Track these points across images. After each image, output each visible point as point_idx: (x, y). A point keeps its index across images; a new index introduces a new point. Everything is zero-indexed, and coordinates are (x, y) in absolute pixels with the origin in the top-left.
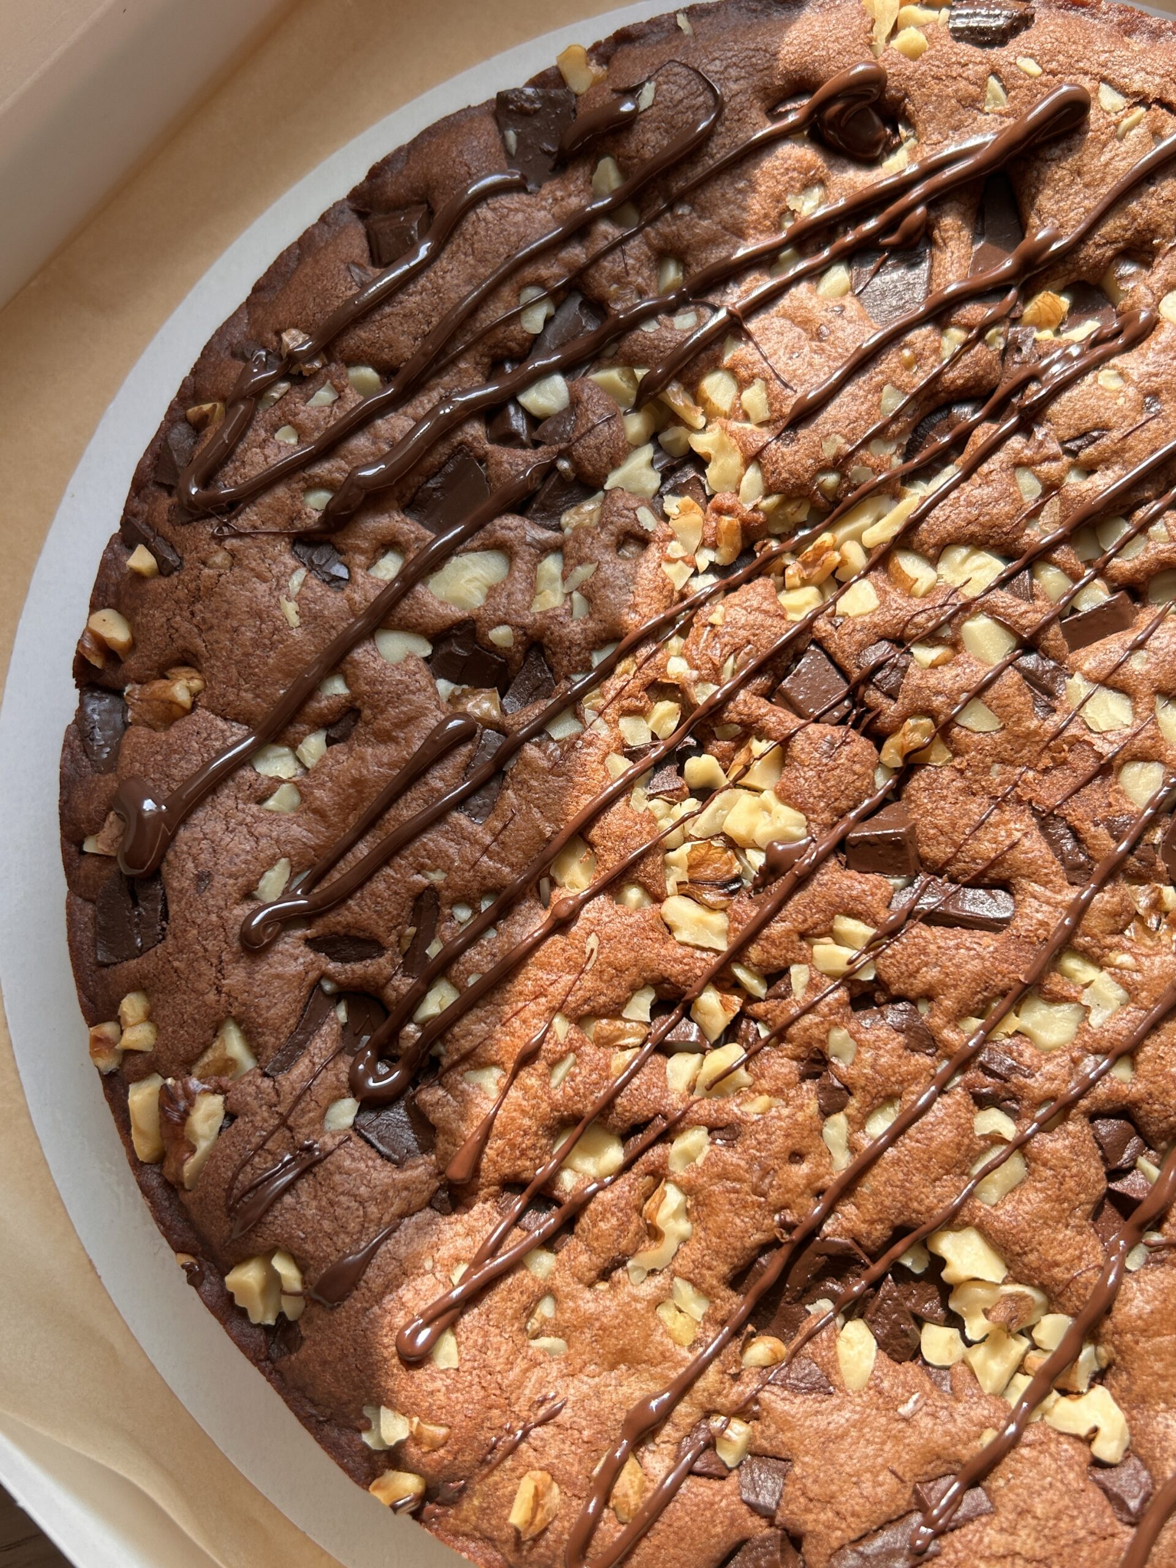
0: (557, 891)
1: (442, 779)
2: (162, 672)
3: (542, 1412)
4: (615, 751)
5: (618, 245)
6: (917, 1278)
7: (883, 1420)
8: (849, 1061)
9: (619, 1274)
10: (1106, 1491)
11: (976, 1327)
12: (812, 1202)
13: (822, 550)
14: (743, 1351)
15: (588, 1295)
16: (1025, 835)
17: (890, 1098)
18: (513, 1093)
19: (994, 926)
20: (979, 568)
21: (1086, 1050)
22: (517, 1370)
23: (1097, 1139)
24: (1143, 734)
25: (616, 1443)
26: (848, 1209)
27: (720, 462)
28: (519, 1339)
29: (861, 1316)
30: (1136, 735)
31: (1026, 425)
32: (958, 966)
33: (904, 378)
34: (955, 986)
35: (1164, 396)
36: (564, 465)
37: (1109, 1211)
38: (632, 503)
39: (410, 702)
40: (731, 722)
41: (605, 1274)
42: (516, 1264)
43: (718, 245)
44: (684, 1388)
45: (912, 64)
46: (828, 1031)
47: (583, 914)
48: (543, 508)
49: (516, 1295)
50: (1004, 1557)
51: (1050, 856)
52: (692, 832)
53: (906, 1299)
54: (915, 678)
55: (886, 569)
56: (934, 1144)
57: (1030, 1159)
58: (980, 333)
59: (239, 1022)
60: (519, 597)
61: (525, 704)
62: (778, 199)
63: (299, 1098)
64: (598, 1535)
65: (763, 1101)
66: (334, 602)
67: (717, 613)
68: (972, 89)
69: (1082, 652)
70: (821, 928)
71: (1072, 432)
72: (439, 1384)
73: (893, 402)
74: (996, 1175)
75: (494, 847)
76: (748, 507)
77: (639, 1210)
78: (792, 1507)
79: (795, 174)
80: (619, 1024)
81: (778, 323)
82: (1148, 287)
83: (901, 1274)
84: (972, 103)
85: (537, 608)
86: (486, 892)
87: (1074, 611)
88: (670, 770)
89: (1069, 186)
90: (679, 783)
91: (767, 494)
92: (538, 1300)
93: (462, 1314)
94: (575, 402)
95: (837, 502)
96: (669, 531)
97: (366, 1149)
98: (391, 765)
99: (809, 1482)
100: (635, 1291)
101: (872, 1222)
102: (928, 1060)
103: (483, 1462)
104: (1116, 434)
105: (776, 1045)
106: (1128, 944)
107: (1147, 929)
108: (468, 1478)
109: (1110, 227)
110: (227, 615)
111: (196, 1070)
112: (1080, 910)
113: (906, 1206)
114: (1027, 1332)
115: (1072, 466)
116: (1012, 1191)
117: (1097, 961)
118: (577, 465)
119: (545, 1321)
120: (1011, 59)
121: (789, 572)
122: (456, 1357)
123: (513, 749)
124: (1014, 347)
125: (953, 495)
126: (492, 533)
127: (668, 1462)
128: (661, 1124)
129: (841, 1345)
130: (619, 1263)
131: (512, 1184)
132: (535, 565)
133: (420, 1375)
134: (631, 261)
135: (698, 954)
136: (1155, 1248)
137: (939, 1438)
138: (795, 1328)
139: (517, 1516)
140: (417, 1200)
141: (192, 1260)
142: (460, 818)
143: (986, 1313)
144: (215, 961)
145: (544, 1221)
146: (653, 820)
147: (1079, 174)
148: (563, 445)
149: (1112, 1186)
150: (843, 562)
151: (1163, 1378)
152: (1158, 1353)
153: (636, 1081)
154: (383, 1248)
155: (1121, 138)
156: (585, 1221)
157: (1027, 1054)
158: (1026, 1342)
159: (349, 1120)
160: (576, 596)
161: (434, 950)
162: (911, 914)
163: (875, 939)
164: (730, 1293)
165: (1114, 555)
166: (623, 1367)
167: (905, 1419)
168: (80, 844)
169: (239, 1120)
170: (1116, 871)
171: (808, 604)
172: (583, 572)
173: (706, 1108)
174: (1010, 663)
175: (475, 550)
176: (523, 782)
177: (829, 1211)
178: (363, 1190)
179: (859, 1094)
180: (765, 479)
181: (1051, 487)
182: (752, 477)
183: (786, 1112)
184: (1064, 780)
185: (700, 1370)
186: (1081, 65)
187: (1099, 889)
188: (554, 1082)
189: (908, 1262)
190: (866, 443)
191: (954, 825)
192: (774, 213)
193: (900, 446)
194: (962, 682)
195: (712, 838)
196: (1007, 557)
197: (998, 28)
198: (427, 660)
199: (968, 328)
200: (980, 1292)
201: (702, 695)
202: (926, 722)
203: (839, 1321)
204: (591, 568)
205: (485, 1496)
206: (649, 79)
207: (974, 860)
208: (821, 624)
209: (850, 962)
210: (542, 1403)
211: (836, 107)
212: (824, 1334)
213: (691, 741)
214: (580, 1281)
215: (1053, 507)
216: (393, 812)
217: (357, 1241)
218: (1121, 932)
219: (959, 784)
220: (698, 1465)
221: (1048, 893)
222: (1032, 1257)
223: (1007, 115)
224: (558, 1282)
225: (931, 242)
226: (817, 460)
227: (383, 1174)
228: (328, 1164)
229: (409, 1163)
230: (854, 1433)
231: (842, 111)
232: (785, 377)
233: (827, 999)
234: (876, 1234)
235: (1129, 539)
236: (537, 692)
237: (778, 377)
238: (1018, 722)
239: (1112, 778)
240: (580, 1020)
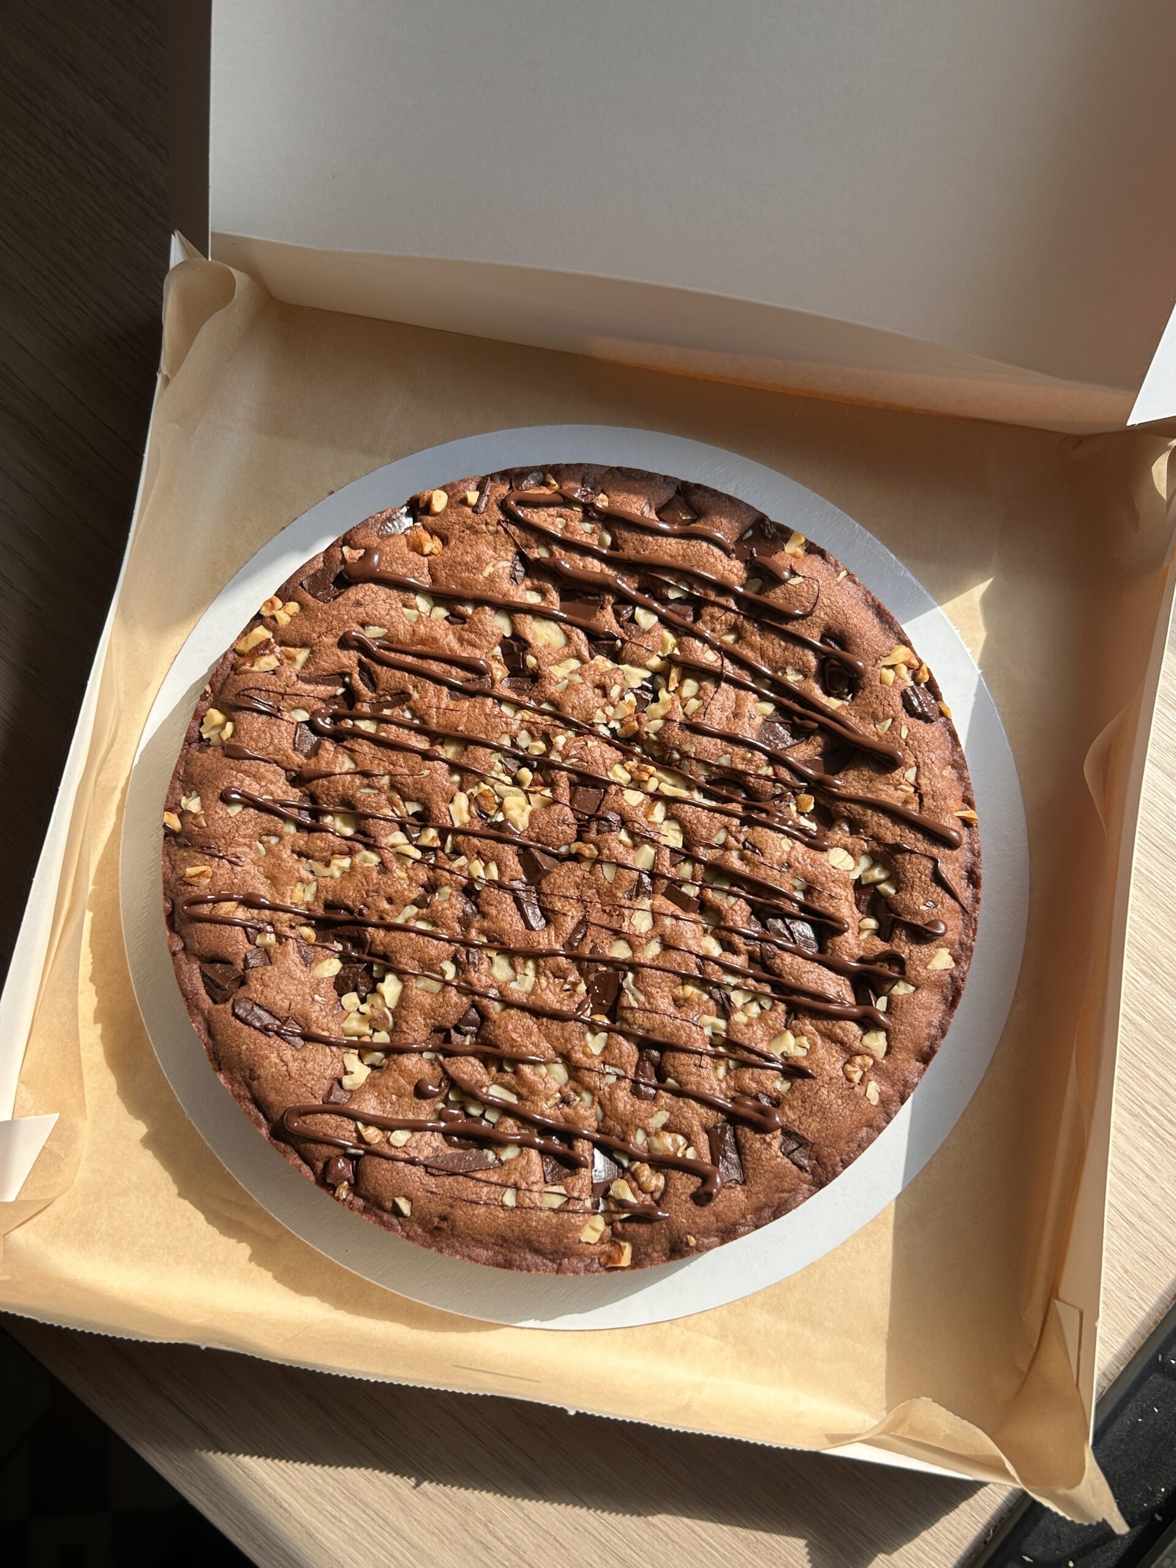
0: (439, 747)
1: (457, 672)
2: (433, 533)
3: (234, 859)
4: (510, 736)
5: (728, 609)
6: (372, 977)
7: (308, 991)
8: (441, 899)
9: (304, 860)
10: (331, 1088)
11: (365, 1008)
12: (376, 917)
13: (646, 770)
14: (302, 925)
15: (289, 852)
16: (572, 917)
17: (434, 924)
18: (348, 777)
19: (529, 926)
20: (674, 838)
21: (498, 988)
22: (244, 841)
23: (467, 1012)
24: (640, 939)
25: (238, 894)
26: (382, 933)
27: (658, 707)
28: (256, 835)
29: (343, 963)
30: (638, 936)
31: (746, 821)
32: (503, 920)
33: (737, 761)
34: (493, 923)
35: (791, 871)
36: (619, 643)
37: (442, 1036)
38: (619, 681)
39: (481, 641)
40: (550, 775)
41: (300, 854)
42: (284, 818)
43: (752, 650)
44: (274, 908)
45: (878, 683)
46: (446, 884)
47: (436, 762)
48: (597, 646)
49: (272, 824)
50: (283, 1061)
51: (569, 931)
52: (496, 786)
53: (361, 978)
54: (610, 837)
55: (653, 801)
56: (426, 949)
57: (443, 990)
58: (777, 780)
59: (312, 652)
60: (551, 658)
61: (509, 688)
62: (787, 663)
63: (297, 695)
64: (201, 906)
65: (404, 875)
66: (506, 585)
67: (592, 743)
68: (881, 714)
69: (663, 898)
70: (486, 858)
71: (752, 841)
72: (221, 813)
73: (724, 761)
74: (429, 981)
75: (441, 711)
76: (646, 729)
77: (333, 853)
78: (255, 974)
79: (801, 663)
80: (401, 803)
81: (733, 695)
82: (840, 838)
83: (369, 969)
84: (876, 719)
85: (551, 668)
86: (421, 718)
87: (680, 886)
88: (518, 763)
89: (863, 780)
90: (514, 769)
91: (655, 734)
92: (275, 835)
93: (252, 807)
94: (649, 632)
95: (670, 765)
96: (616, 703)
97: (293, 733)
98: (451, 650)
99: (268, 974)
100: (301, 869)
101: (382, 944)
102: (459, 930)
103: (202, 847)
104: (762, 860)
105: (430, 869)
106: (551, 981)
107: (562, 986)
108: (192, 845)
109: (856, 808)
110: (471, 546)
111: (283, 648)
112: (553, 954)
113: (396, 952)
114: (375, 1030)
115: (738, 849)
116: (427, 992)
117: (538, 973)
118: (622, 649)
119: (269, 842)
120: (903, 723)
121: (630, 762)
122: (235, 814)
123: (487, 695)
124: (781, 797)
125: (700, 809)
126: (572, 631)
127: (244, 918)
128: (371, 841)
129: (328, 960)
130: (308, 857)
131: (313, 798)
132: (570, 657)
133: (220, 803)
134: (723, 618)
135: (448, 818)
136: (437, 1058)
137: (314, 1015)
138: (324, 942)
139: (190, 871)
140: (285, 764)
141: (210, 691)
142: (445, 690)
143: (372, 1006)
144: (329, 628)
145: (308, 820)
146: (492, 768)
147: (871, 781)
148: (627, 638)
149: (452, 1032)
150: (646, 782)
151: (387, 1089)
152: (396, 1081)
153: (382, 822)
154: (259, 762)
155: (896, 789)
156: (316, 835)
157: (483, 966)
158: (371, 1032)
159: (300, 720)
160: (566, 681)
161: (387, 712)
162: (513, 891)
163: (494, 881)
164: (322, 906)
165: (713, 889)
166: (269, 882)
167: (313, 999)
168: (344, 545)
169: (274, 677)
170: (576, 959)
171: (620, 778)
172: (578, 679)
173: (388, 855)
174: (640, 871)
175: (561, 628)
176: (475, 706)
177: (376, 926)
178: (276, 741)
179: (429, 910)
180: (660, 729)
181: (725, 847)
182: (659, 723)
183: (405, 886)
184: (605, 920)
185: (286, 910)
186: (918, 753)
187: (566, 957)
188: (363, 790)
189: (375, 968)
190: (699, 761)
191: (559, 887)
192: (780, 664)
193: (709, 776)
194: (620, 856)
195: (498, 796)
196: (684, 845)
197: (916, 709)
198: (504, 637)
199: (775, 774)
200: (380, 1001)
201: (555, 757)
202: (596, 852)
203: (337, 955)
204: (582, 681)
205: (190, 856)
206: (804, 577)
207: (550, 903)
208: (613, 789)
209: (479, 877)
210: (238, 858)
211: (836, 663)
212: (328, 952)
213: (535, 763)
214: (292, 846)
215: (718, 853)
216: (432, 662)
217: (256, 750)
218: (555, 977)
219: (578, 880)
220: (249, 929)
221: (553, 938)
222: (404, 1012)
223: (878, 736)
224: (287, 838)
225: (807, 738)
226: (680, 745)
227: (287, 745)
228: (278, 721)
229: (298, 753)
230: (296, 982)
231: (836, 666)
232: (708, 711)
233: (460, 877)
234: (378, 948)
235: (722, 890)
236: (518, 690)
237: (706, 709)
238: (617, 888)
239: (615, 937)
240: (393, 786)
